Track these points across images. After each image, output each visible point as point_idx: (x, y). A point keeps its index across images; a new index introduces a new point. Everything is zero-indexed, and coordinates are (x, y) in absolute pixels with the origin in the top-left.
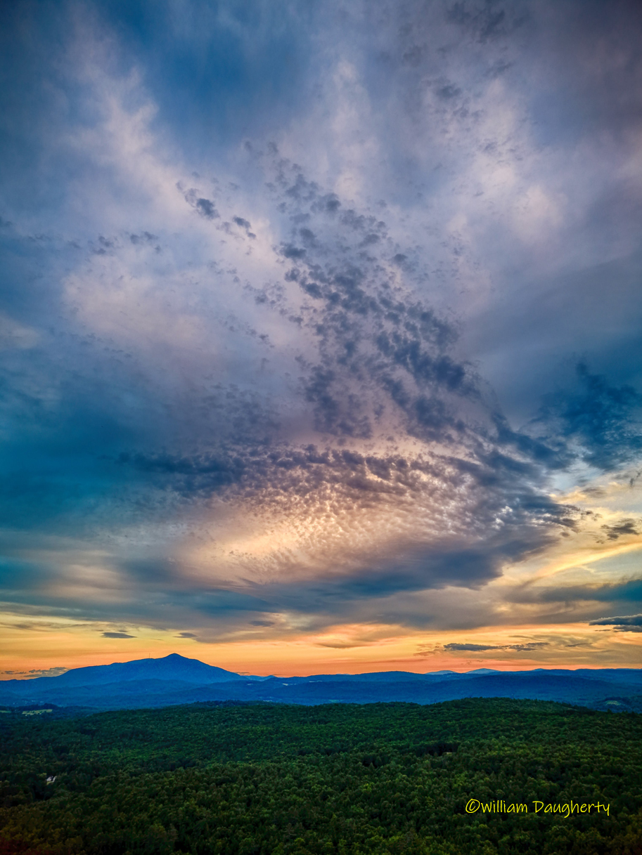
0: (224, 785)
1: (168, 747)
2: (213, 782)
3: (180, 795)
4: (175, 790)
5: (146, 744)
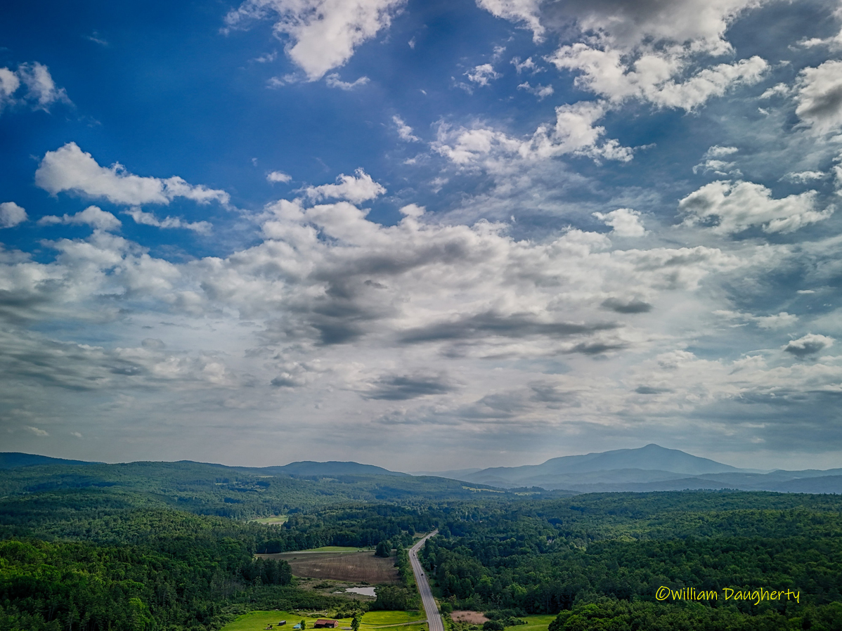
0: (731, 553)
1: (661, 524)
2: (718, 549)
3: (681, 556)
4: (675, 553)
5: (637, 520)
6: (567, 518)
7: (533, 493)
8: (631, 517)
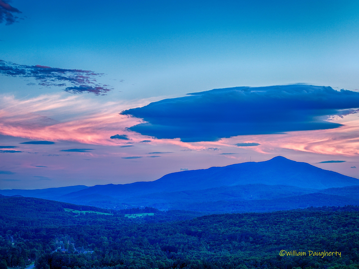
6: (182, 245)
7: (145, 214)
8: (252, 242)
